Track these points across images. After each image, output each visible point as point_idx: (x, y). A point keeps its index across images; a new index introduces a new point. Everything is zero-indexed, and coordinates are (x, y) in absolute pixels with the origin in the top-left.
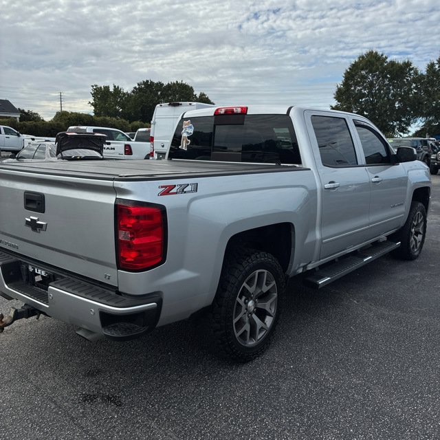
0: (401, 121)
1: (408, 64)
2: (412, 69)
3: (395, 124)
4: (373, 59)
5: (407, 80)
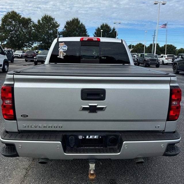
0: (29, 43)
1: (30, 19)
2: (32, 21)
3: (27, 44)
4: (15, 15)
5: (30, 26)
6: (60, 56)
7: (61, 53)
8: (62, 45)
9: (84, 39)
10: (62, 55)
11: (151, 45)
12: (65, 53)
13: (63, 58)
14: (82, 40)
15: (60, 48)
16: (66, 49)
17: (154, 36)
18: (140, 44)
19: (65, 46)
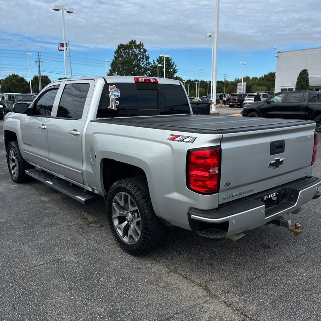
6: (112, 107)
7: (112, 101)
8: (113, 88)
9: (140, 80)
10: (115, 105)
11: (36, 78)
12: (118, 102)
13: (116, 109)
14: (137, 81)
15: (110, 94)
16: (119, 95)
17: (39, 62)
18: (14, 76)
19: (117, 91)
